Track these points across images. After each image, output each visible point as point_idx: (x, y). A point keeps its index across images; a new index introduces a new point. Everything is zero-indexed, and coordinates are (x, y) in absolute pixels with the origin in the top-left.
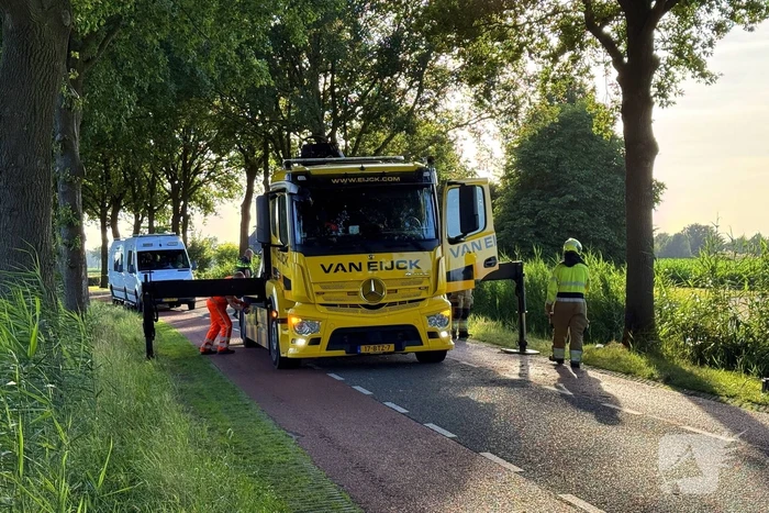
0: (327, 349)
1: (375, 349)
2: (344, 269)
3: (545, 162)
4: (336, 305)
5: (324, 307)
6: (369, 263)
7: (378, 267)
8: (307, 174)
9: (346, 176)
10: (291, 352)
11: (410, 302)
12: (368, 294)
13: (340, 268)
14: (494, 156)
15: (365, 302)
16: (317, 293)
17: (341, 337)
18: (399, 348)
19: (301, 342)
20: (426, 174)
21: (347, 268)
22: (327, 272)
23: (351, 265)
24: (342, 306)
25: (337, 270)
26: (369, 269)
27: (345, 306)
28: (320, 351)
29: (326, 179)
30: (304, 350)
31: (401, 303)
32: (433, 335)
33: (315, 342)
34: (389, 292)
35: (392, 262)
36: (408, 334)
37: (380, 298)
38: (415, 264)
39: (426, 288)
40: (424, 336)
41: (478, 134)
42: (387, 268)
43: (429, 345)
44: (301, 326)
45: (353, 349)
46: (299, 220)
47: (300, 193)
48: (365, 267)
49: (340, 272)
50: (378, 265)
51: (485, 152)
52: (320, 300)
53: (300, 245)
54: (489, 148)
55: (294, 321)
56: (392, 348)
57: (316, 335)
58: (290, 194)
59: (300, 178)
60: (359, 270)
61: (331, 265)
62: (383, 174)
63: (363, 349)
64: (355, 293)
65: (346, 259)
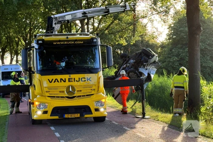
0: (50, 116)
1: (71, 115)
2: (58, 81)
3: (184, 33)
4: (54, 97)
5: (49, 98)
6: (69, 79)
7: (73, 80)
8: (43, 40)
9: (60, 41)
10: (35, 117)
11: (87, 95)
12: (68, 92)
13: (56, 81)
14: (159, 30)
15: (67, 96)
16: (47, 92)
17: (56, 111)
18: (82, 115)
19: (40, 113)
20: (95, 40)
21: (59, 80)
22: (51, 82)
23: (61, 79)
24: (57, 97)
25: (55, 82)
26: (69, 81)
27: (59, 97)
28: (48, 116)
29: (51, 42)
30: (40, 116)
31: (83, 96)
32: (97, 110)
33: (45, 112)
34: (78, 91)
35: (79, 78)
36: (86, 109)
37: (74, 94)
38: (89, 79)
39: (94, 90)
40: (93, 110)
41: (152, 21)
42: (77, 81)
43: (95, 114)
44: (40, 105)
45: (62, 116)
46: (39, 60)
47: (39, 48)
48: (67, 80)
49: (56, 82)
50: (73, 79)
51: (154, 29)
52: (48, 94)
53: (40, 71)
54: (156, 27)
55: (37, 103)
56: (79, 115)
57: (46, 110)
58: (36, 49)
59: (40, 42)
60: (65, 81)
61: (53, 79)
62: (76, 40)
63: (66, 116)
64: (63, 92)
65: (59, 77)
